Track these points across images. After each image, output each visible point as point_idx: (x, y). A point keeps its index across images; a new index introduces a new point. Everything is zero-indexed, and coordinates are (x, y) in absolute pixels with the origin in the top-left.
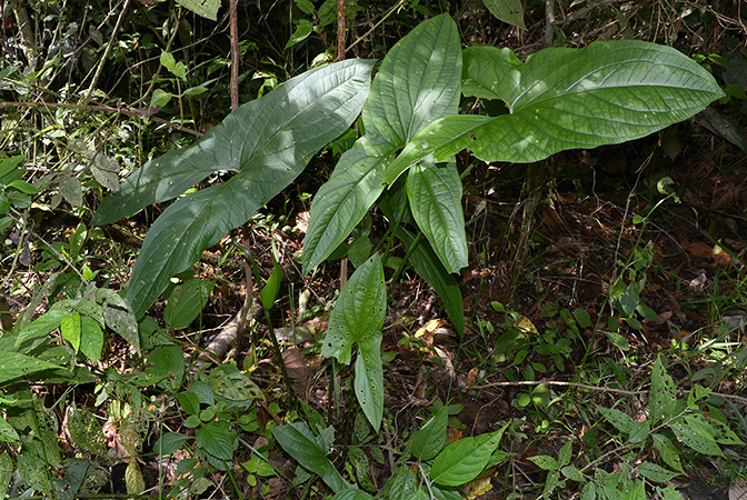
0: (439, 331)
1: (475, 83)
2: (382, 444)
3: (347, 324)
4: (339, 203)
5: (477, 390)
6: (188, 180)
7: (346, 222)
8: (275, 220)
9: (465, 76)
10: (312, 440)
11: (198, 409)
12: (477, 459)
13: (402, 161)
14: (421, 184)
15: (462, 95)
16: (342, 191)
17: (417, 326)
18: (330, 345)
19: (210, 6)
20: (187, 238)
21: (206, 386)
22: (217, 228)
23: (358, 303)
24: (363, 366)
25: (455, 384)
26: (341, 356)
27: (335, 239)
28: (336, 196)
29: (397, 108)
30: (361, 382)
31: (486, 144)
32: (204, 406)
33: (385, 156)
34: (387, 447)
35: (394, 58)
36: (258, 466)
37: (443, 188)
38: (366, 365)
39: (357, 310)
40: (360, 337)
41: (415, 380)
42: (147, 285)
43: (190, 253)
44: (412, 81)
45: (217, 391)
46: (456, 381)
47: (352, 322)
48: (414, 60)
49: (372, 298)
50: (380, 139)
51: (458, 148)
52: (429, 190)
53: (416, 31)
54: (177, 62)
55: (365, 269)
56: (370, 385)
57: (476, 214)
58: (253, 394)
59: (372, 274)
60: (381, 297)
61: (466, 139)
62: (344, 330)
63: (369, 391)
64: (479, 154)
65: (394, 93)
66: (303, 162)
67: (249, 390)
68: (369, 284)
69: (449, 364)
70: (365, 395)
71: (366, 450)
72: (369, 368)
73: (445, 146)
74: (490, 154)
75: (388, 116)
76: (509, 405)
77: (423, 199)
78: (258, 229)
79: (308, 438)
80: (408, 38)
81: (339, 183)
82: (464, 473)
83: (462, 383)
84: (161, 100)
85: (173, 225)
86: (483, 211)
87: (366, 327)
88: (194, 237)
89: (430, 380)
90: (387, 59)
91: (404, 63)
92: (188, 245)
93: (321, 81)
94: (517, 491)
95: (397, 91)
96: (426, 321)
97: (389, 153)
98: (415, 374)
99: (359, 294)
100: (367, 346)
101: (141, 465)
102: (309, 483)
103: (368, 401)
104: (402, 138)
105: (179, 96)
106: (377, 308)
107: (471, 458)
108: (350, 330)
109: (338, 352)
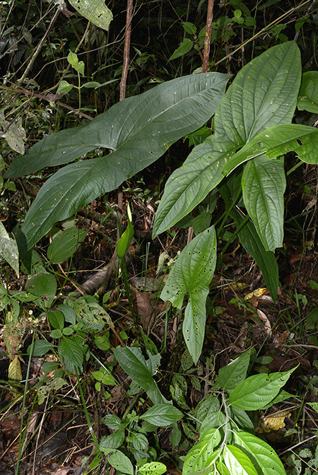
0: (264, 297)
1: (309, 100)
2: (201, 376)
3: (183, 278)
4: (188, 185)
5: (287, 348)
6: (77, 152)
7: (191, 200)
8: (150, 194)
9: (301, 93)
10: (143, 362)
11: (62, 325)
12: (268, 391)
13: (241, 156)
14: (253, 178)
15: (297, 109)
16: (190, 176)
17: (248, 290)
18: (168, 292)
19: (105, 19)
20: (70, 195)
21: (71, 309)
22: (93, 190)
23: (193, 263)
24: (191, 312)
25: (271, 341)
26: (176, 301)
27: (181, 212)
28: (186, 180)
29: (242, 114)
30: (188, 324)
31: (309, 149)
32: (67, 325)
33: (228, 152)
34: (205, 379)
35: (245, 74)
36: (103, 376)
37: (270, 182)
38: (194, 311)
39: (192, 268)
40: (192, 289)
41: (238, 333)
42: (35, 227)
43: (70, 207)
44: (258, 95)
45: (78, 314)
46: (272, 339)
47: (187, 277)
48: (261, 77)
49: (205, 260)
50: (226, 138)
51: (287, 150)
52: (259, 183)
53: (266, 54)
54: (79, 61)
55: (202, 237)
56: (195, 327)
57: (307, 209)
58: (105, 320)
59: (208, 241)
60: (212, 260)
61: (294, 144)
62: (180, 282)
63: (193, 332)
64: (303, 156)
65: (242, 103)
66: (163, 148)
67: (102, 317)
68: (205, 249)
69: (268, 323)
70: (190, 334)
71: (187, 378)
72: (195, 314)
73: (276, 147)
74: (311, 157)
75: (235, 121)
76: (311, 363)
77: (254, 190)
78: (137, 200)
79: (140, 360)
80: (259, 59)
81: (189, 169)
82: (256, 401)
83: (276, 341)
84: (65, 89)
85: (61, 184)
86: (314, 207)
87: (197, 281)
88: (75, 195)
89: (250, 334)
90: (240, 74)
91: (253, 79)
92: (70, 201)
93: (186, 86)
94: (296, 428)
95: (244, 101)
96: (255, 288)
97: (232, 150)
98: (239, 328)
99: (195, 256)
100: (196, 296)
101: (21, 362)
102: (138, 396)
103: (191, 340)
104: (243, 139)
105: (79, 88)
106: (208, 268)
107: (263, 390)
108: (185, 283)
109: (174, 298)
